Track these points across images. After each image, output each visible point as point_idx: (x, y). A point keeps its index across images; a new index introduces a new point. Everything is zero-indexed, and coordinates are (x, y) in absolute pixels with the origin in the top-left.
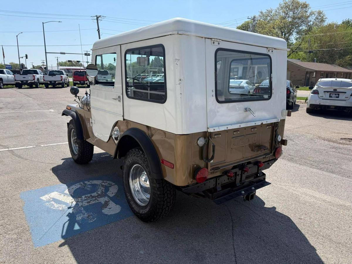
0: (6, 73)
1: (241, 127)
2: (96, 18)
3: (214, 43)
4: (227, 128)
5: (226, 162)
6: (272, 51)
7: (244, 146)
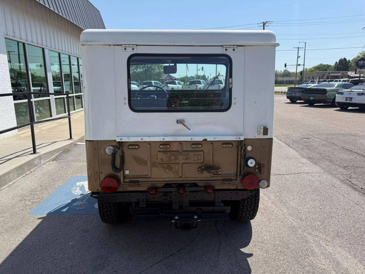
0: (177, 84)
1: (164, 140)
2: (262, 24)
3: (125, 49)
5: (150, 178)
6: (234, 50)
7: (181, 163)
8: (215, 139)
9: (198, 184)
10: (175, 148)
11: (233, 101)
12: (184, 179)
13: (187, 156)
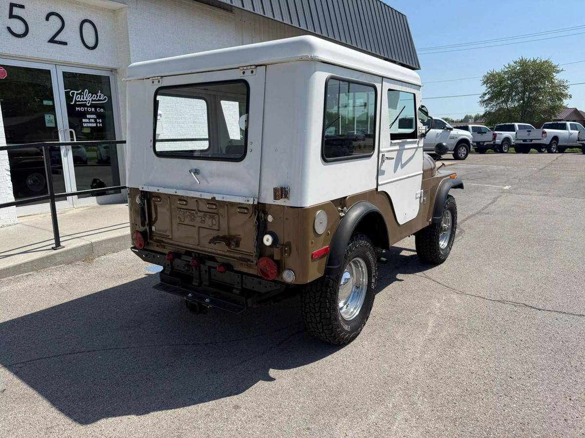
3: (153, 82)
4: (158, 190)
5: (171, 239)
6: (252, 72)
7: (197, 226)
8: (223, 198)
9: (216, 258)
10: (192, 205)
11: (249, 147)
12: (201, 249)
13: (201, 219)
